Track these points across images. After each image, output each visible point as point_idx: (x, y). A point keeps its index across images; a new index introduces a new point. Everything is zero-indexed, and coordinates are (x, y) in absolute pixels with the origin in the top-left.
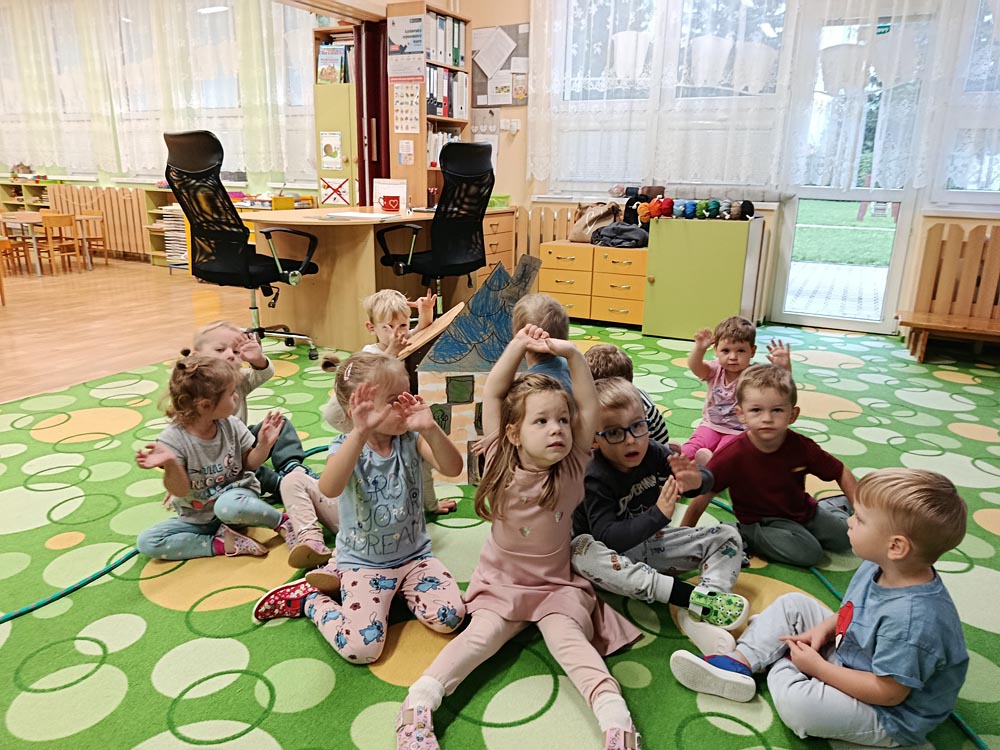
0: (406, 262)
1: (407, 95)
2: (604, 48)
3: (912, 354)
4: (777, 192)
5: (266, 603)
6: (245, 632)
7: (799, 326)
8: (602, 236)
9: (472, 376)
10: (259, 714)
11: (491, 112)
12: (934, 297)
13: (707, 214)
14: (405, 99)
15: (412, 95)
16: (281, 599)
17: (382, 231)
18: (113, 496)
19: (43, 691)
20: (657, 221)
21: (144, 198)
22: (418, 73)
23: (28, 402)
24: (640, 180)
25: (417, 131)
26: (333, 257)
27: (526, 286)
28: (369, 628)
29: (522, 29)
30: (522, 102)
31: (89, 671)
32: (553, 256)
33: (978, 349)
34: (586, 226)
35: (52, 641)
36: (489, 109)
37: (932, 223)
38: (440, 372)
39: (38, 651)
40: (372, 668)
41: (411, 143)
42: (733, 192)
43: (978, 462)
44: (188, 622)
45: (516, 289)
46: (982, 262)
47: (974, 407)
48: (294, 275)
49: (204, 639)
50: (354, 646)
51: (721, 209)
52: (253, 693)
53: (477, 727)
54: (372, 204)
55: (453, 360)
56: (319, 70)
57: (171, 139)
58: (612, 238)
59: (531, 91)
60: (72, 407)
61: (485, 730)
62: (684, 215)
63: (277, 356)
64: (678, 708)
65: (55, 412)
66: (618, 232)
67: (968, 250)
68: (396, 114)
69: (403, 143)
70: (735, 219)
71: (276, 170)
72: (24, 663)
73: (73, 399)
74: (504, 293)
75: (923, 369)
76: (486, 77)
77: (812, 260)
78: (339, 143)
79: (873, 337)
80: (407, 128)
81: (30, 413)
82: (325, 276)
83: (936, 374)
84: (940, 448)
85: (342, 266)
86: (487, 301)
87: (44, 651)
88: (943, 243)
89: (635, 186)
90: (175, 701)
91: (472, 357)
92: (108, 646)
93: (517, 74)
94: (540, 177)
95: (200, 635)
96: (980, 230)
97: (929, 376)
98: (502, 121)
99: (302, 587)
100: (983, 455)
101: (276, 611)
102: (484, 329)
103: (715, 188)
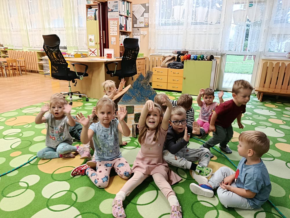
0: (114, 73)
1: (114, 24)
2: (171, 10)
3: (259, 99)
4: (220, 52)
5: (75, 171)
6: (69, 179)
7: (227, 91)
8: (170, 65)
9: (134, 106)
10: (73, 203)
11: (138, 29)
12: (265, 83)
13: (200, 59)
14: (113, 25)
15: (115, 24)
16: (79, 170)
17: (107, 64)
18: (30, 141)
19: (10, 197)
20: (186, 61)
21: (36, 54)
22: (117, 18)
23: (4, 114)
24: (181, 49)
25: (117, 35)
26: (92, 71)
27: (149, 80)
28: (104, 178)
29: (147, 5)
30: (147, 26)
31: (24, 191)
32: (156, 71)
33: (277, 98)
34: (166, 63)
35: (12, 183)
36: (137, 28)
37: (264, 62)
38: (124, 105)
39: (8, 186)
40: (105, 189)
41: (115, 38)
42: (208, 53)
43: (276, 130)
44: (52, 177)
45: (146, 81)
46: (279, 73)
47: (276, 114)
48: (81, 77)
49: (57, 181)
50: (100, 183)
51: (204, 58)
52: (71, 197)
53: (135, 205)
54: (104, 56)
55: (128, 101)
56: (88, 17)
57: (45, 37)
58: (173, 66)
59: (150, 23)
60: (17, 115)
61: (137, 206)
62: (194, 59)
63: (77, 100)
64: (192, 199)
65: (12, 117)
66: (175, 64)
67: (274, 70)
68: (110, 29)
69: (112, 38)
70: (208, 61)
71: (76, 46)
72: (4, 189)
73: (17, 113)
74: (142, 82)
75: (261, 104)
76: (137, 19)
77: (230, 72)
78: (94, 38)
80: (114, 34)
81: (5, 117)
82: (90, 77)
83: (265, 105)
84: (266, 126)
85: (95, 74)
86: (137, 84)
87: (10, 186)
88: (268, 67)
89: (180, 51)
90: (49, 199)
91: (134, 100)
92: (29, 184)
93: (146, 18)
94: (152, 48)
95: (56, 180)
96: (278, 63)
97: (263, 105)
98: (141, 32)
99: (85, 166)
100: (278, 128)
101: (78, 173)
102: (137, 92)
103: (202, 51)
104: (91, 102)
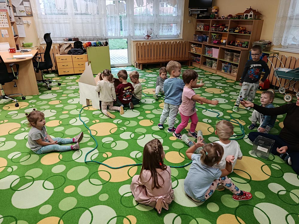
1: (1, 16)
3: (139, 69)
4: (104, 38)
6: (124, 131)
8: (71, 52)
11: (19, 18)
12: (139, 57)
15: (3, 15)
22: (5, 9)
32: (61, 59)
34: (65, 50)
36: (18, 17)
37: (136, 43)
44: (114, 134)
48: (17, 77)
69: (3, 31)
70: (105, 46)
75: (143, 71)
76: (15, 7)
79: (128, 67)
80: (3, 26)
83: (146, 71)
88: (138, 46)
89: (70, 38)
93: (27, 7)
94: (42, 37)
95: (120, 134)
96: (143, 43)
98: (24, 21)
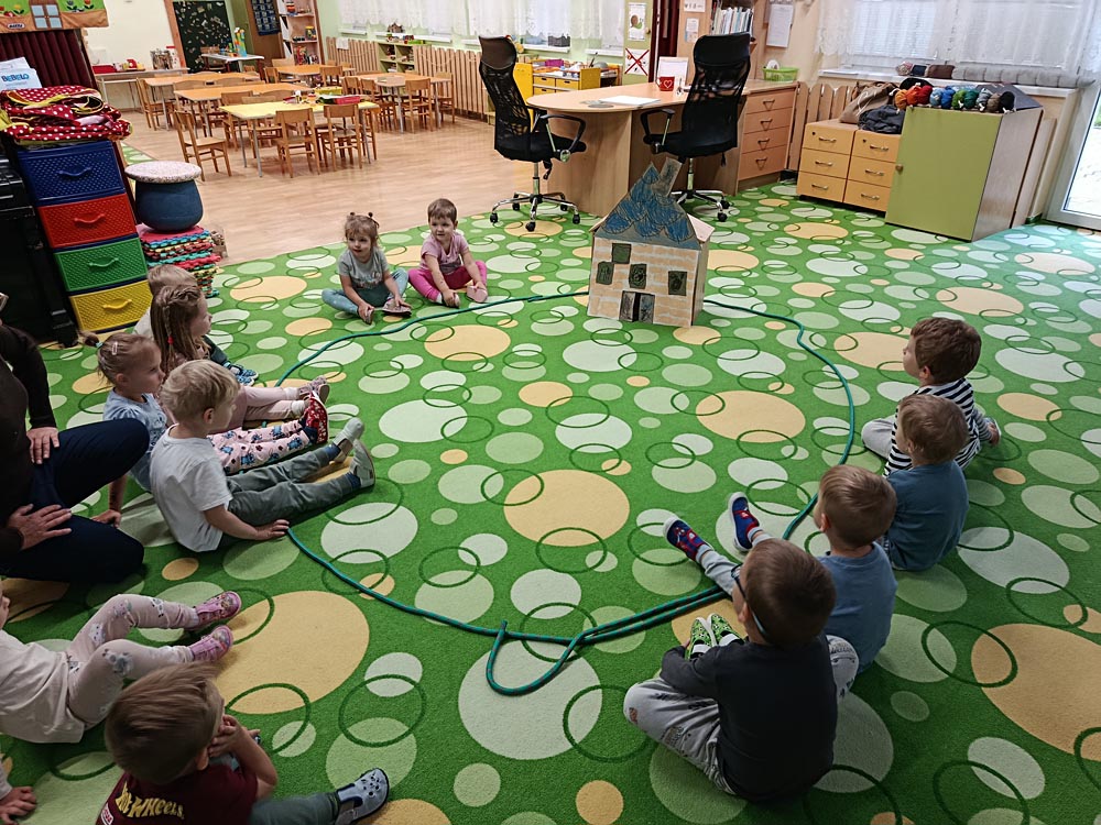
0: (661, 142)
4: (1074, 75)
7: (1075, 227)
8: (868, 119)
10: (462, 402)
13: (961, 105)
19: (374, 377)
20: (912, 109)
25: (703, 9)
31: (394, 374)
32: (816, 138)
35: (381, 359)
38: (609, 238)
41: (697, 21)
44: (442, 363)
45: (664, 184)
48: (565, 153)
49: (448, 371)
51: (978, 100)
52: (462, 394)
58: (877, 122)
60: (409, 243)
62: (940, 104)
65: (398, 246)
66: (883, 116)
69: (690, 21)
71: (594, 37)
73: (410, 238)
78: (642, 14)
80: (695, 6)
82: (594, 153)
89: (924, 64)
90: (429, 391)
94: (828, 52)
104: (583, 227)
